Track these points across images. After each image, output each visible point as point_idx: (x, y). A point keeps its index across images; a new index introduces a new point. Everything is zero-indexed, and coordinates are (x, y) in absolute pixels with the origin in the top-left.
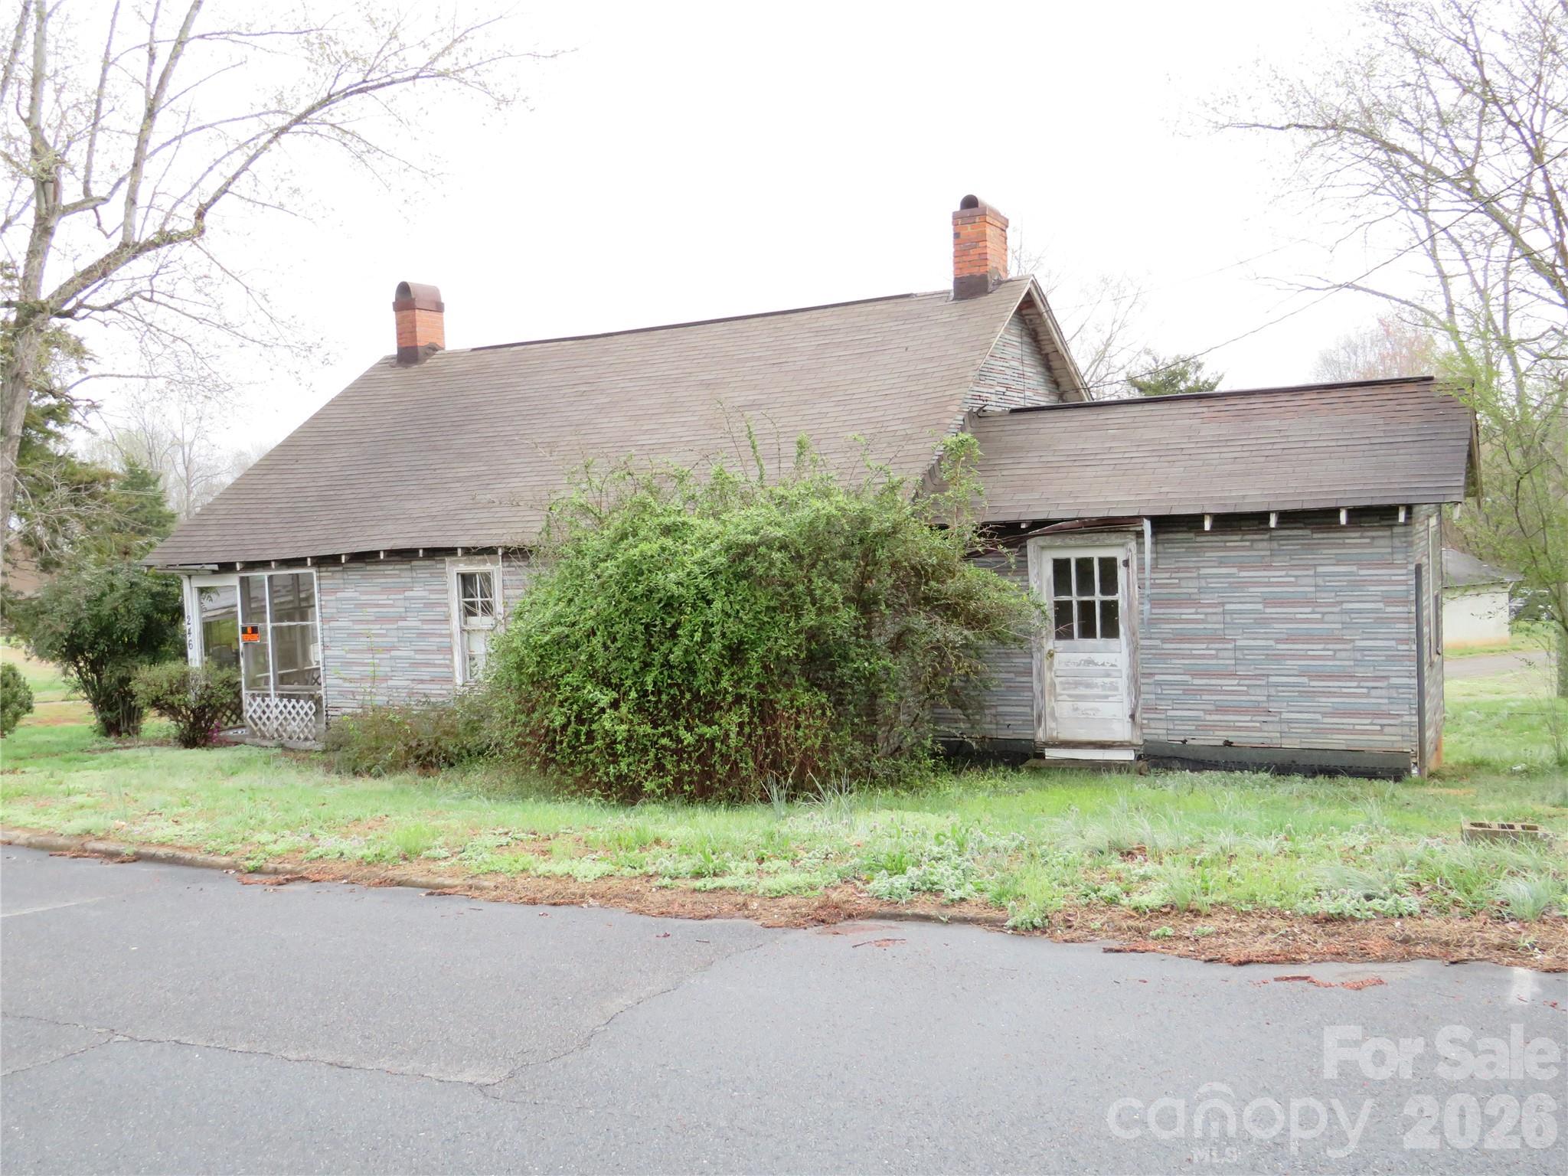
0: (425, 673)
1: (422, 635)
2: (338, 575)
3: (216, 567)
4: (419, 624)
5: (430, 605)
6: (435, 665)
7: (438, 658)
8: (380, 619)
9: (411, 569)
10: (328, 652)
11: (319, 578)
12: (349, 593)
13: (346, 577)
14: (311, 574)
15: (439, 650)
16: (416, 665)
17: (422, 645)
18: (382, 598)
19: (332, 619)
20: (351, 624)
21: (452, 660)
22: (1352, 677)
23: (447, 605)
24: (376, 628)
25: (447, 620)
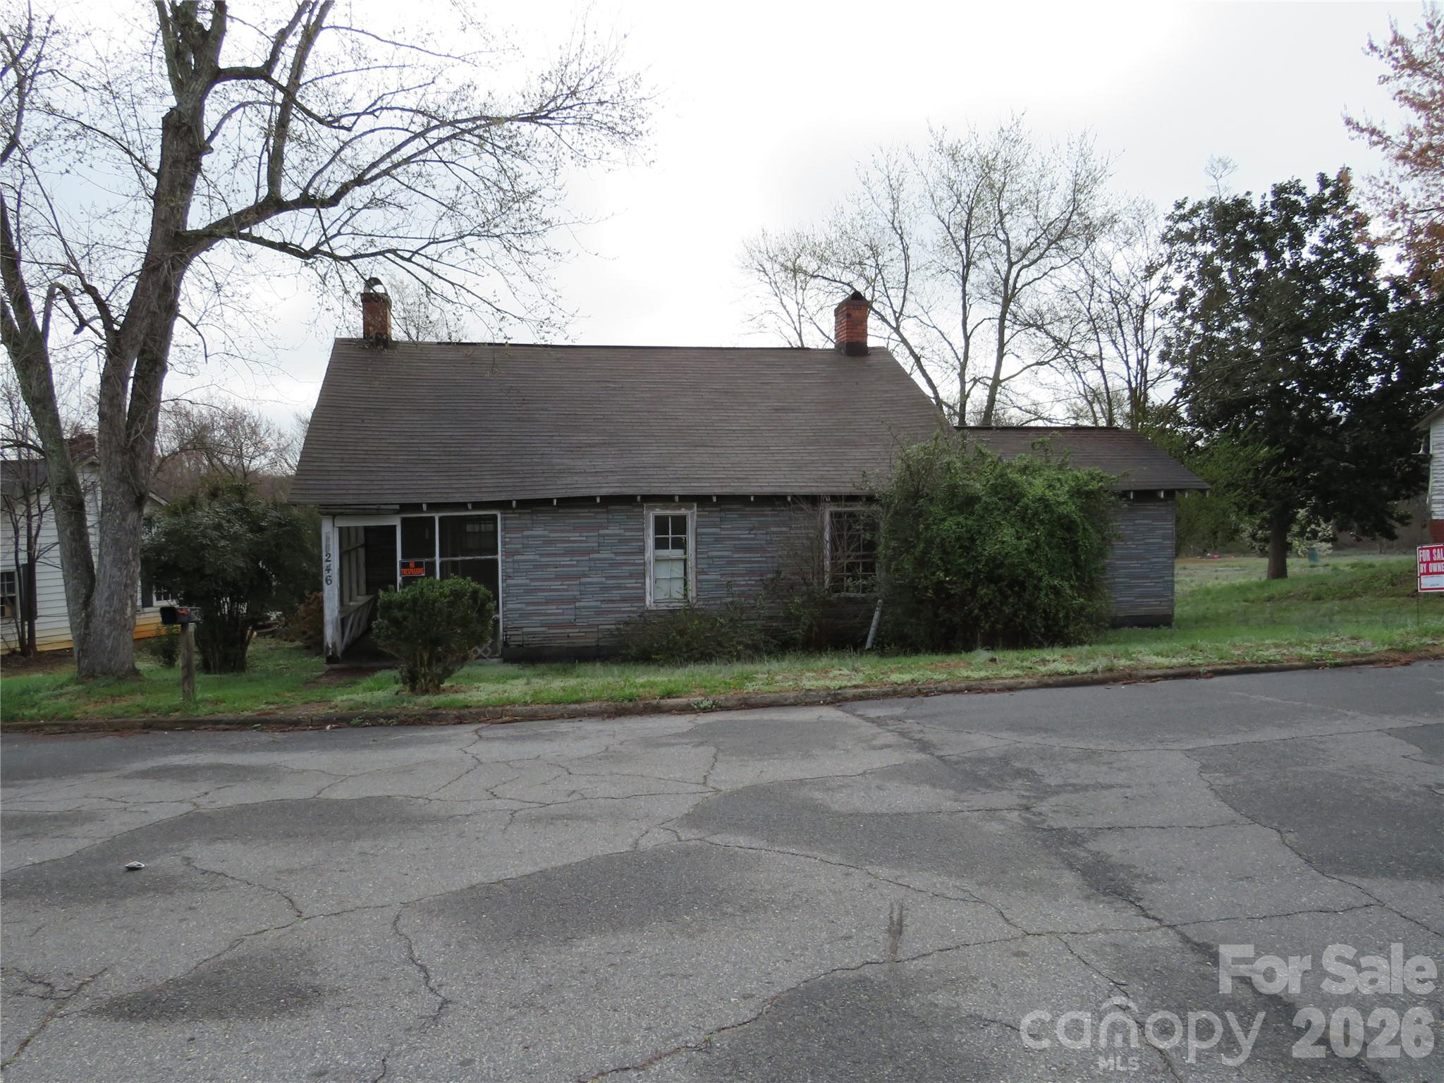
0: (616, 594)
1: (614, 565)
2: (527, 516)
3: (398, 507)
4: (612, 556)
5: (624, 541)
6: (626, 588)
7: (630, 583)
8: (568, 553)
9: (608, 512)
10: (509, 582)
11: (503, 519)
12: (539, 532)
13: (535, 517)
14: (495, 517)
15: (631, 576)
16: (605, 589)
17: (615, 572)
18: (575, 536)
19: (517, 553)
20: (537, 557)
21: (644, 583)
22: (1148, 578)
23: (643, 540)
24: (565, 560)
25: (642, 551)
